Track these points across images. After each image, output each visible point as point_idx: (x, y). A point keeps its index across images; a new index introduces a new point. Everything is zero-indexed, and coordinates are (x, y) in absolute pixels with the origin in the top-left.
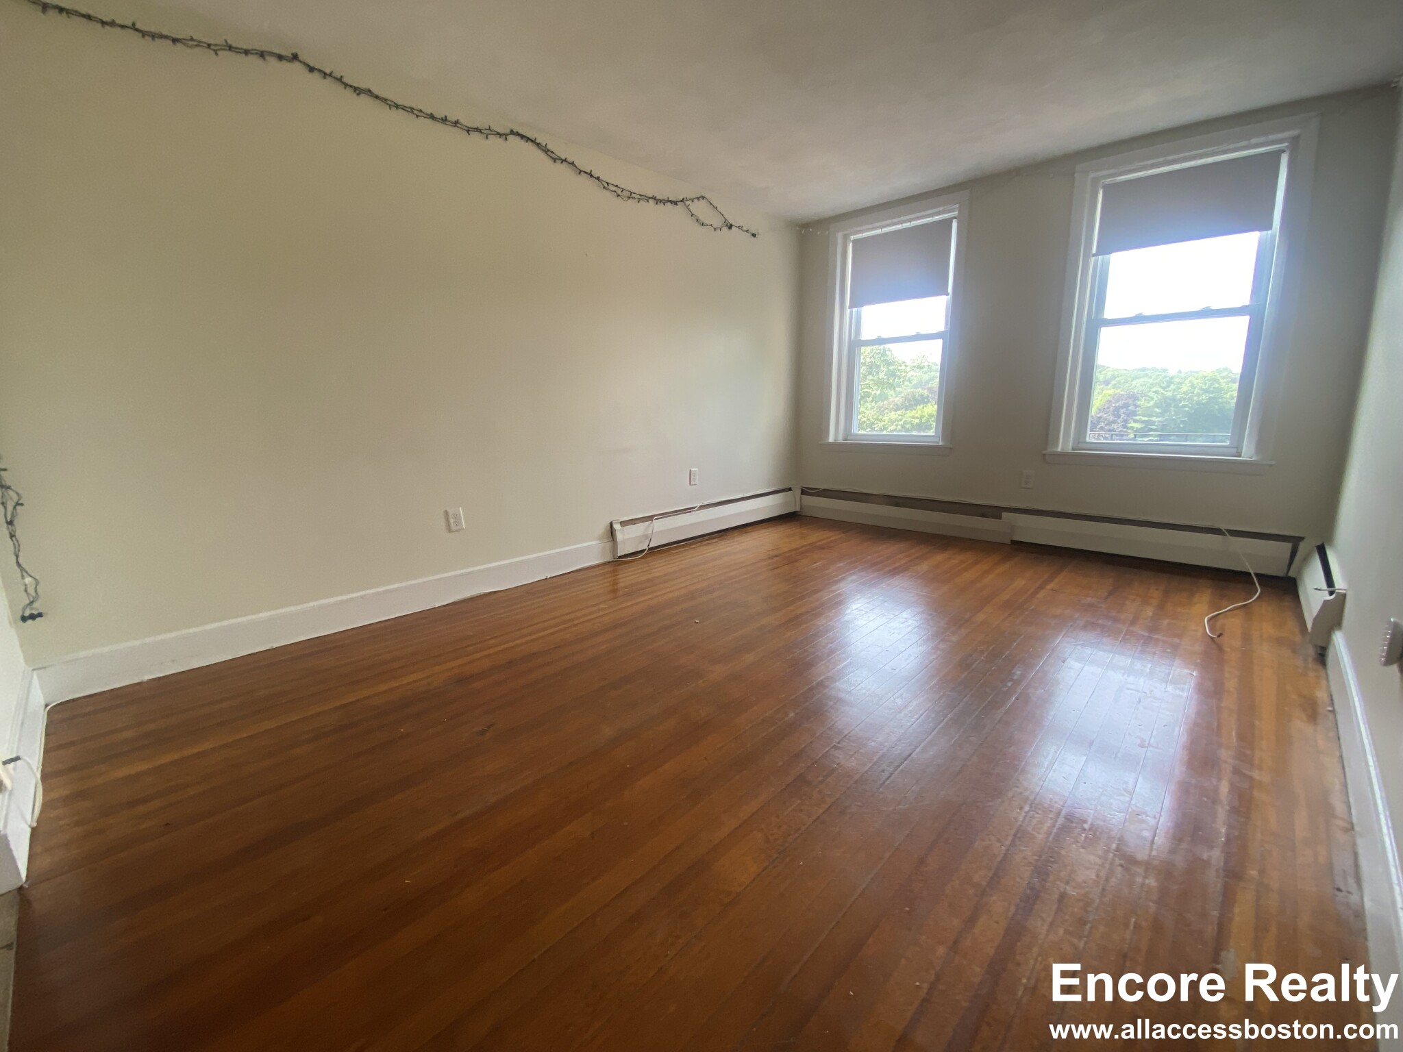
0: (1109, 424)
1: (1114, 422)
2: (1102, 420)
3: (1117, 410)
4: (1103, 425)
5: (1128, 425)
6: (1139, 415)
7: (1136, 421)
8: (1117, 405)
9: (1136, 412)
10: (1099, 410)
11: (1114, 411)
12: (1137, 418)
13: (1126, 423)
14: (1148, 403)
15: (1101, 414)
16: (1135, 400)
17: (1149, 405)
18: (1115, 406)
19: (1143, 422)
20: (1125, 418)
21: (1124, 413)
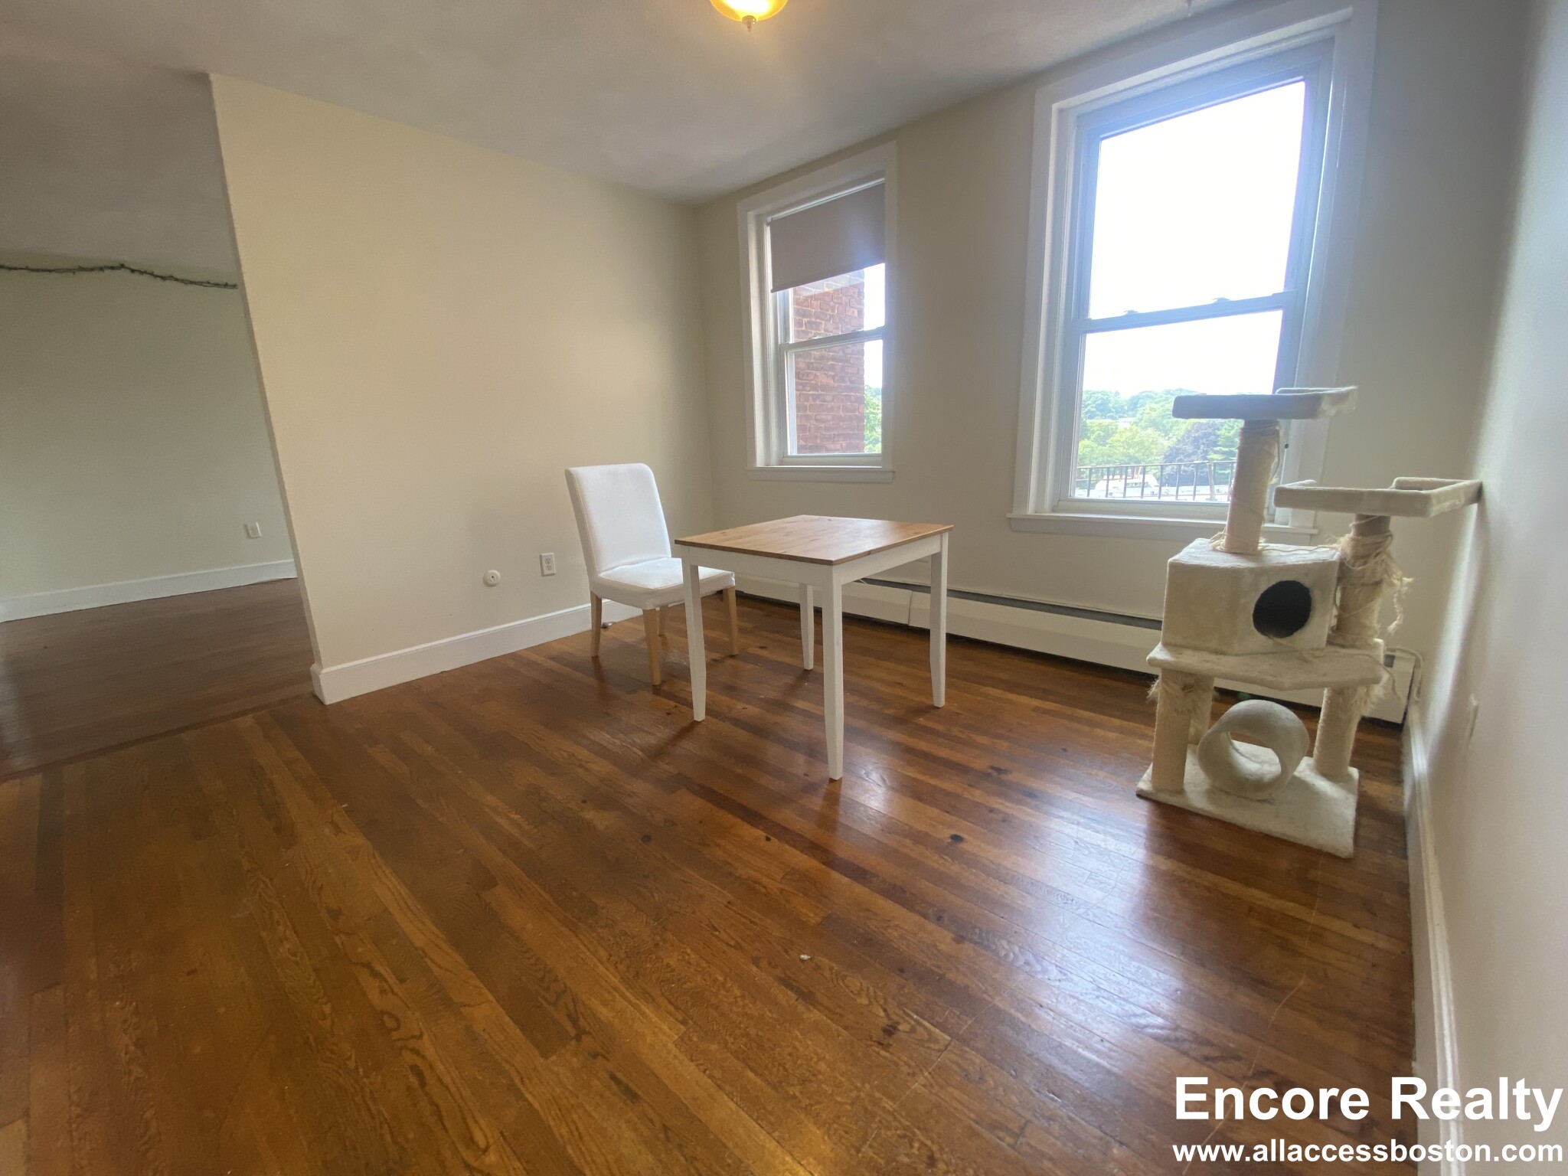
0: (1189, 456)
1: (1194, 453)
2: (1180, 451)
3: (1196, 439)
4: (1182, 457)
5: (1208, 457)
6: (1220, 446)
7: (1216, 452)
8: (1196, 435)
9: (1216, 442)
10: (1179, 441)
11: (1194, 442)
12: (1218, 449)
13: (1206, 455)
14: (1229, 432)
15: (1181, 445)
16: (1215, 429)
17: (1229, 435)
18: (1195, 437)
19: (1224, 453)
20: (1205, 449)
21: (1203, 444)
